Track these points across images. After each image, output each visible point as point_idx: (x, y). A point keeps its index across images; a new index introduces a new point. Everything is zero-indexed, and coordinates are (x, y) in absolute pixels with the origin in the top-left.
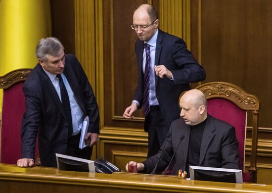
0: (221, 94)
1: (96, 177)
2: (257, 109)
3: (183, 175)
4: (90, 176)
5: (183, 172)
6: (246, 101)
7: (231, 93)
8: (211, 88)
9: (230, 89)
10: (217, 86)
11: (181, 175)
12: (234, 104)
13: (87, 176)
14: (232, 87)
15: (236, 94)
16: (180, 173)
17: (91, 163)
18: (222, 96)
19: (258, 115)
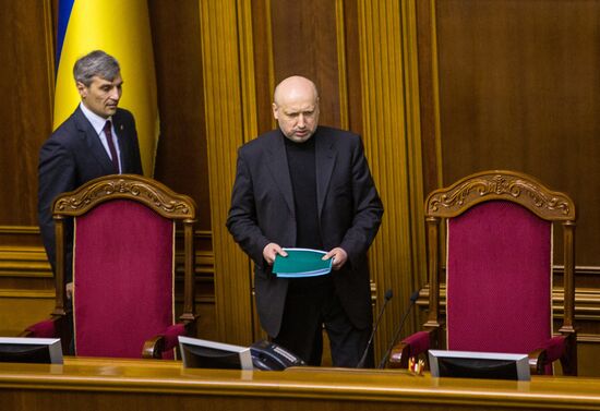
0: (503, 193)
1: (255, 378)
2: (572, 217)
3: (417, 368)
4: (243, 378)
5: (416, 362)
6: (551, 204)
7: (521, 191)
8: (484, 182)
9: (519, 182)
10: (495, 178)
11: (413, 368)
12: (528, 210)
13: (238, 377)
14: (523, 179)
15: (531, 192)
16: (411, 364)
17: (244, 352)
18: (505, 197)
19: (573, 228)
